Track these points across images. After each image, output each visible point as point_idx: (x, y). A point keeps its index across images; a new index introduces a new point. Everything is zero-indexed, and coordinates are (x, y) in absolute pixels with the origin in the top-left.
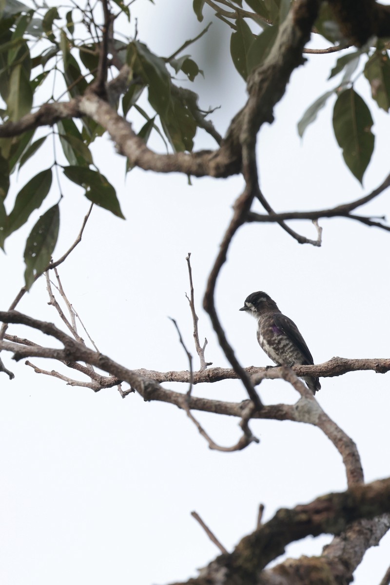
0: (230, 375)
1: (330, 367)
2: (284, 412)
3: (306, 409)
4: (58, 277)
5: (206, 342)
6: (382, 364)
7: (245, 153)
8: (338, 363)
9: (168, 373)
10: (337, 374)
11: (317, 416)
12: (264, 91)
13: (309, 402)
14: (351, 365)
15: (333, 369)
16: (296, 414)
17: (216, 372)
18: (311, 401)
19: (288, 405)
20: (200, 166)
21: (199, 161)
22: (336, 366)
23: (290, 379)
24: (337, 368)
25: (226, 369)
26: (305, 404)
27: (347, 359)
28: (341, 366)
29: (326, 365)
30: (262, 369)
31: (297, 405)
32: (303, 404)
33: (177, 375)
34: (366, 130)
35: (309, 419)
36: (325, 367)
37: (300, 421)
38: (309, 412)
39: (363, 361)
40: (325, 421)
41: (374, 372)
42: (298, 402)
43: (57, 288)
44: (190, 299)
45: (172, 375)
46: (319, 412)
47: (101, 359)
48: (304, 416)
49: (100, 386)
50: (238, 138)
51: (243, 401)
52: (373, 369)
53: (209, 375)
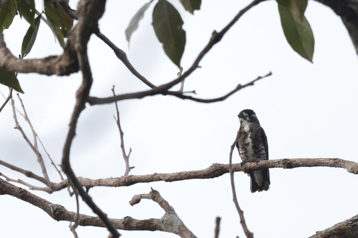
0: (140, 180)
1: (211, 171)
2: (154, 225)
3: (169, 222)
4: (23, 106)
5: (131, 150)
6: (249, 167)
7: (79, 57)
8: (216, 168)
9: (97, 180)
10: (217, 176)
11: (177, 227)
12: (88, 12)
13: (171, 217)
14: (226, 169)
15: (213, 172)
16: (163, 226)
17: (130, 178)
18: (173, 216)
19: (157, 219)
20: (49, 68)
21: (48, 64)
22: (216, 170)
23: (157, 199)
24: (216, 171)
25: (138, 176)
26: (168, 219)
27: (223, 164)
28: (219, 170)
29: (208, 170)
30: (163, 175)
31: (162, 219)
32: (166, 218)
33: (103, 181)
34: (179, 28)
35: (172, 229)
36: (207, 171)
37: (166, 231)
38: (171, 224)
39: (235, 166)
40: (183, 230)
41: (243, 173)
42: (163, 217)
43: (22, 115)
44: (117, 119)
45: (99, 182)
46: (179, 224)
47: (20, 192)
48: (168, 227)
49: (52, 190)
50: (73, 47)
51: (125, 218)
52: (242, 171)
53: (125, 181)
